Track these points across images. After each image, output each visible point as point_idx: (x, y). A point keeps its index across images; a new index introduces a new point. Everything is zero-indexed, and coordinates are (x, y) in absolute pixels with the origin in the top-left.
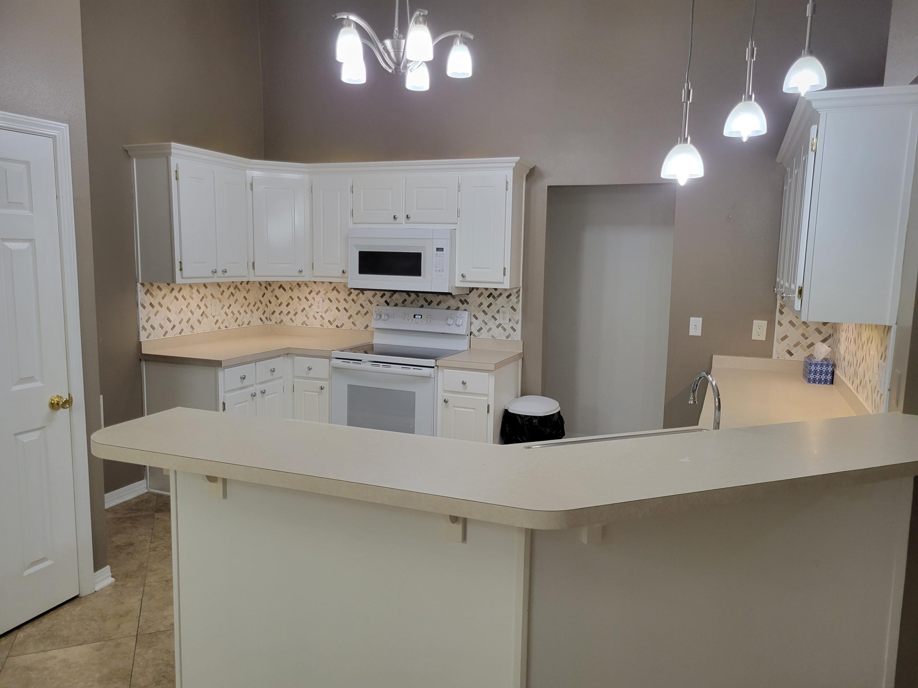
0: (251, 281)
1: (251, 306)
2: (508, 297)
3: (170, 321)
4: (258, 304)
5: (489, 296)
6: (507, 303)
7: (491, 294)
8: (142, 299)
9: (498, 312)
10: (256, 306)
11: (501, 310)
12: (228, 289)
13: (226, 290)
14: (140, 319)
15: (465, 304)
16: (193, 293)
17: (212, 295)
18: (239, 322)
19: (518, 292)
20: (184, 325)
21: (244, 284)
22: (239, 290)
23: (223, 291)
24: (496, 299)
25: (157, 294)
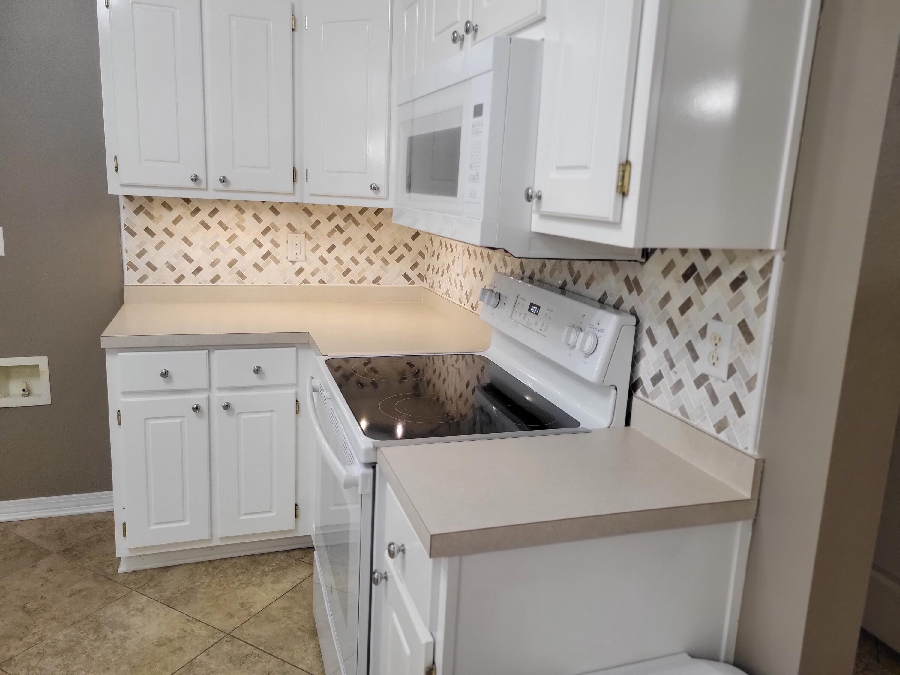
0: (387, 209)
1: (383, 253)
2: (736, 284)
3: (190, 260)
4: (401, 250)
5: (686, 277)
6: (733, 305)
7: (692, 269)
8: (127, 219)
9: (703, 332)
10: (397, 254)
11: (713, 327)
12: (330, 219)
13: (323, 219)
14: (124, 252)
15: (635, 292)
16: (243, 221)
17: (289, 226)
18: (354, 275)
19: (766, 271)
20: (222, 269)
21: (369, 214)
22: (357, 223)
23: (318, 222)
24: (702, 289)
25: (161, 216)
